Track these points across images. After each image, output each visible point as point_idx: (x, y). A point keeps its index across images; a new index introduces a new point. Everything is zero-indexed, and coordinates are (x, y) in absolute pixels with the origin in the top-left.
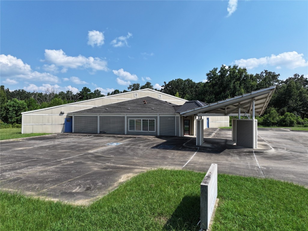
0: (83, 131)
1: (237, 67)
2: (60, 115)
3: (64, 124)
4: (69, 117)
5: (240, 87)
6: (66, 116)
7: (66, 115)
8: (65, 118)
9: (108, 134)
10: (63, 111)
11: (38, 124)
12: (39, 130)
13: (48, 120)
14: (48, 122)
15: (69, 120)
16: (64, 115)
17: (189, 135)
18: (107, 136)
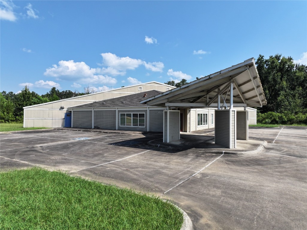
0: (80, 126)
1: (280, 56)
2: (60, 110)
3: (64, 119)
4: (69, 112)
5: (281, 79)
6: (66, 111)
7: (66, 109)
8: (65, 112)
9: (101, 129)
10: (62, 106)
11: (38, 118)
12: (39, 124)
13: (48, 115)
14: (48, 116)
15: (68, 115)
16: (64, 109)
17: (182, 131)
18: (94, 131)
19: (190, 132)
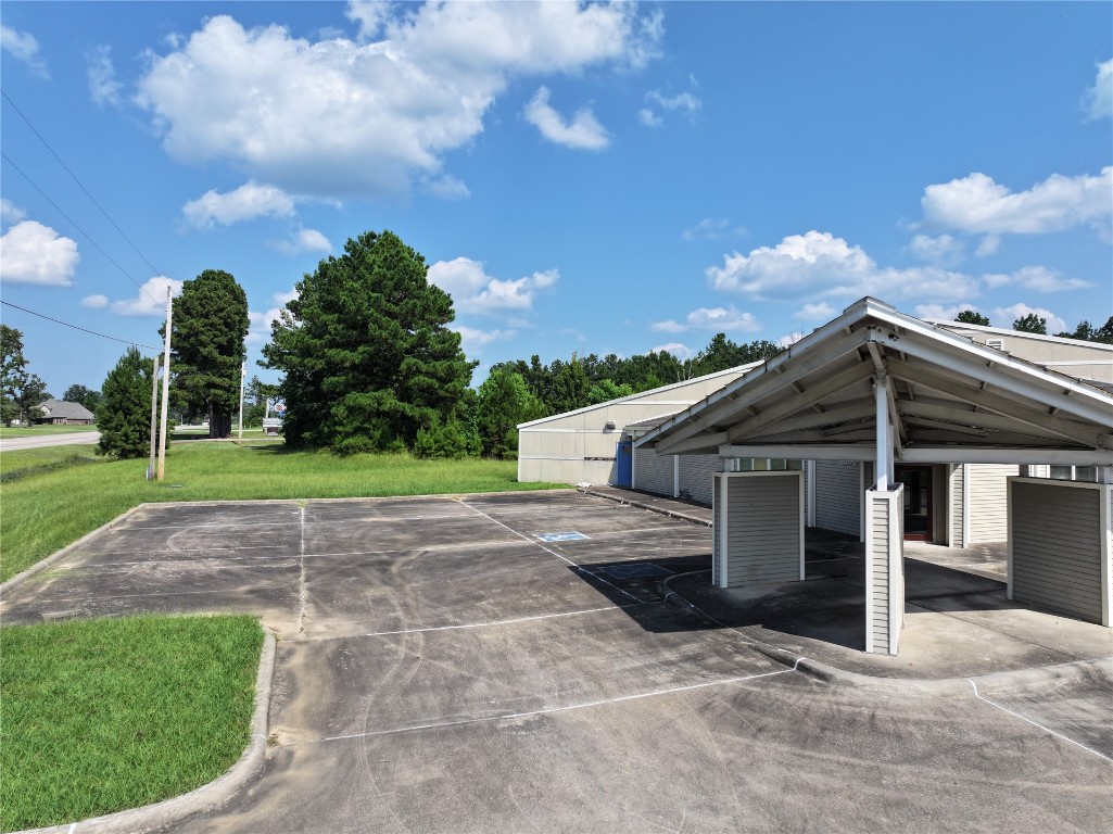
0: (650, 487)
2: (604, 431)
3: (616, 458)
4: (626, 440)
6: (619, 436)
7: (621, 431)
8: (619, 440)
10: (611, 419)
11: (551, 457)
12: (553, 474)
15: (625, 447)
16: (614, 431)
17: (929, 539)
18: (653, 510)
19: (966, 546)
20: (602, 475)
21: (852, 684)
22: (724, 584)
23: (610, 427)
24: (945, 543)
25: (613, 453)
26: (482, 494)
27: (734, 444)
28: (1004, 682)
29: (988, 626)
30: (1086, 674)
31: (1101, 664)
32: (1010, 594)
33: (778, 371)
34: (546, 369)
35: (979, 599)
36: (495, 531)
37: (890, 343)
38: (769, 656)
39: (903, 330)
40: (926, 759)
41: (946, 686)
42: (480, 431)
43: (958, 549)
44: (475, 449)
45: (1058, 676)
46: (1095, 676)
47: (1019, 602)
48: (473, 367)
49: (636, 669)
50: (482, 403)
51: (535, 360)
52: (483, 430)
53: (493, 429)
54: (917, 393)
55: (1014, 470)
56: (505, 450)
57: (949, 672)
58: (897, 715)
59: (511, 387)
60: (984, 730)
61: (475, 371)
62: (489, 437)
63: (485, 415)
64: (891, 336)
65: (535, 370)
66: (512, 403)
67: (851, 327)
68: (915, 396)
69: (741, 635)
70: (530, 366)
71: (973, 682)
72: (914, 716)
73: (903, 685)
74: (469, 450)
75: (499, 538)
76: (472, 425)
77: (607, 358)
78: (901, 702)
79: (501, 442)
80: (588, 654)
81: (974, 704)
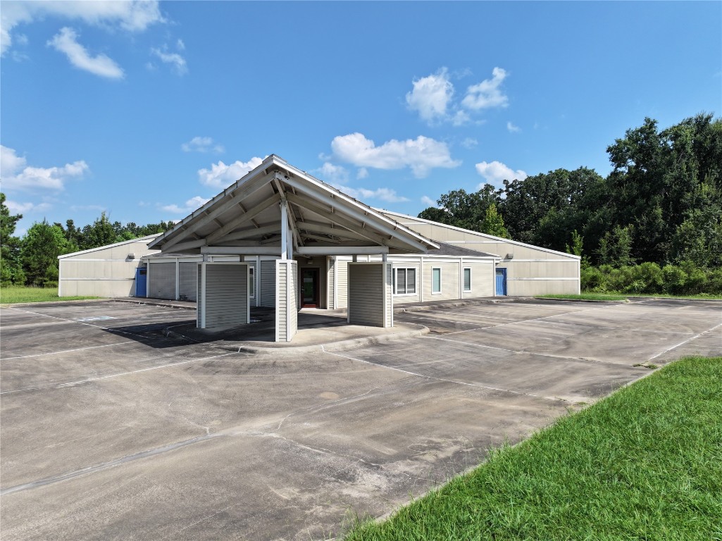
2: (127, 260)
3: (134, 279)
4: (143, 266)
6: (138, 263)
7: (139, 260)
8: (137, 266)
10: (131, 252)
11: (86, 279)
12: (87, 290)
13: (105, 271)
14: (105, 274)
15: (142, 270)
16: (134, 260)
17: (318, 307)
18: (161, 305)
19: (335, 308)
20: (125, 290)
21: (266, 353)
22: (203, 326)
23: (131, 258)
24: (325, 308)
25: (133, 274)
26: (28, 304)
27: (209, 246)
28: (337, 345)
29: (335, 331)
30: (371, 341)
31: (377, 337)
32: (348, 321)
33: (231, 196)
34: (79, 230)
35: (335, 324)
36: (42, 319)
37: (285, 180)
38: (226, 349)
39: (292, 175)
40: (296, 371)
41: (310, 348)
42: (23, 268)
43: (332, 309)
44: (20, 280)
45: (359, 342)
46: (374, 342)
47: (352, 323)
48: (16, 219)
49: (148, 361)
50: (25, 246)
51: (70, 223)
52: (27, 267)
53: (35, 265)
54: (305, 218)
55: (350, 258)
56: (45, 281)
57: (314, 344)
58: (285, 361)
59: (50, 235)
60: (323, 361)
61: (18, 224)
62: (31, 272)
63: (28, 255)
64: (286, 177)
65: (70, 230)
66: (52, 247)
67: (266, 170)
68: (304, 220)
69: (212, 345)
70: (66, 228)
71: (322, 346)
72: (293, 360)
73: (290, 350)
74: (13, 281)
75: (45, 322)
76: (16, 262)
77: (129, 225)
78: (289, 356)
79: (42, 275)
80: (116, 359)
81: (322, 354)
